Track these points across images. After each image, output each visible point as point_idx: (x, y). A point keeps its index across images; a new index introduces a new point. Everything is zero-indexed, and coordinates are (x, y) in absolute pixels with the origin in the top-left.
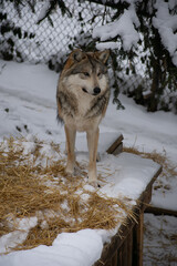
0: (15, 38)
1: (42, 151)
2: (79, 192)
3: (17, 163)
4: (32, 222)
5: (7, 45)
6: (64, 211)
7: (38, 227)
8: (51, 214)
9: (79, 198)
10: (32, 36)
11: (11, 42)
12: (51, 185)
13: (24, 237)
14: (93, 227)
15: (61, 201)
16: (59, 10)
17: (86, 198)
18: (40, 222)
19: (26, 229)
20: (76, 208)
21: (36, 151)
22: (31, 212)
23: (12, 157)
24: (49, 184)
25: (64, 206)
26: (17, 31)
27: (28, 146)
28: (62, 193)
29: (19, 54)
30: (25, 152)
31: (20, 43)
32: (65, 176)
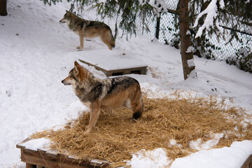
0: (212, 49)
1: (225, 102)
2: (242, 122)
3: (214, 107)
4: (221, 135)
5: (208, 52)
6: (235, 131)
7: (224, 138)
8: (230, 132)
9: (242, 125)
10: (219, 49)
11: (210, 51)
12: (229, 118)
13: (217, 142)
14: (249, 139)
15: (234, 126)
16: (235, 39)
17: (245, 125)
18: (224, 135)
19: (218, 138)
20: (241, 129)
21: (222, 102)
22: (221, 131)
23: (212, 105)
24: (228, 118)
25: (236, 129)
26: (213, 47)
27: (219, 100)
28: (235, 122)
29: (213, 57)
30: (218, 103)
31: (214, 51)
32: (236, 114)
